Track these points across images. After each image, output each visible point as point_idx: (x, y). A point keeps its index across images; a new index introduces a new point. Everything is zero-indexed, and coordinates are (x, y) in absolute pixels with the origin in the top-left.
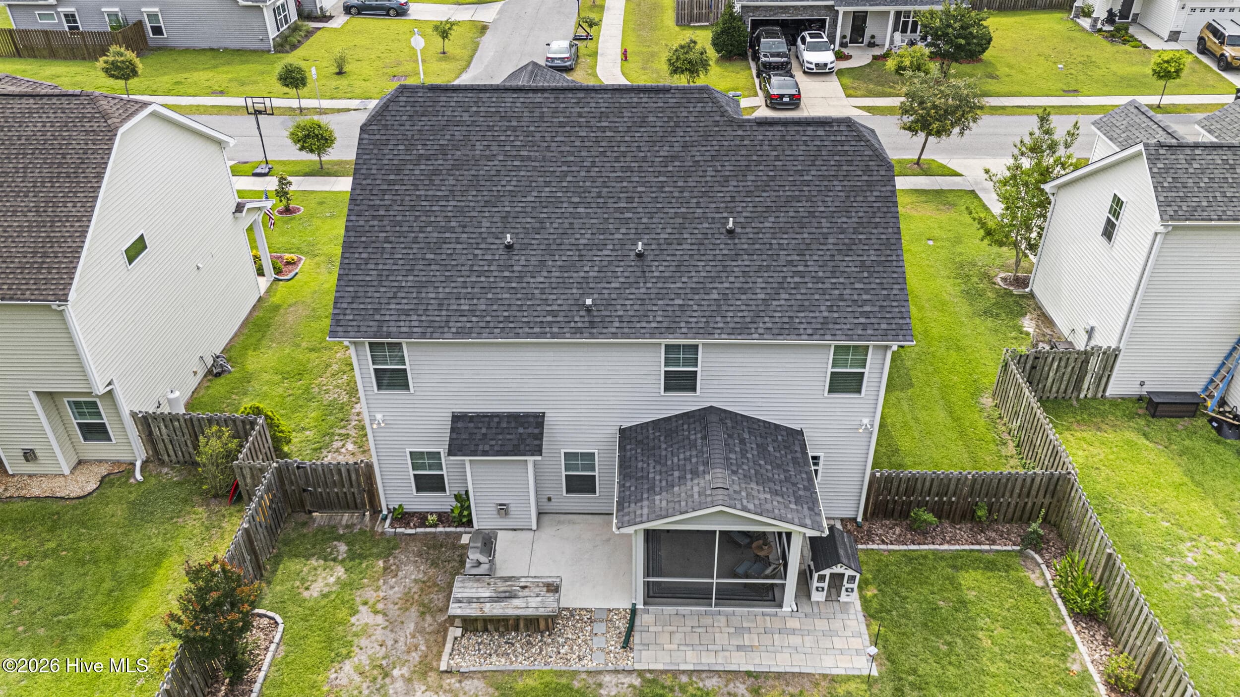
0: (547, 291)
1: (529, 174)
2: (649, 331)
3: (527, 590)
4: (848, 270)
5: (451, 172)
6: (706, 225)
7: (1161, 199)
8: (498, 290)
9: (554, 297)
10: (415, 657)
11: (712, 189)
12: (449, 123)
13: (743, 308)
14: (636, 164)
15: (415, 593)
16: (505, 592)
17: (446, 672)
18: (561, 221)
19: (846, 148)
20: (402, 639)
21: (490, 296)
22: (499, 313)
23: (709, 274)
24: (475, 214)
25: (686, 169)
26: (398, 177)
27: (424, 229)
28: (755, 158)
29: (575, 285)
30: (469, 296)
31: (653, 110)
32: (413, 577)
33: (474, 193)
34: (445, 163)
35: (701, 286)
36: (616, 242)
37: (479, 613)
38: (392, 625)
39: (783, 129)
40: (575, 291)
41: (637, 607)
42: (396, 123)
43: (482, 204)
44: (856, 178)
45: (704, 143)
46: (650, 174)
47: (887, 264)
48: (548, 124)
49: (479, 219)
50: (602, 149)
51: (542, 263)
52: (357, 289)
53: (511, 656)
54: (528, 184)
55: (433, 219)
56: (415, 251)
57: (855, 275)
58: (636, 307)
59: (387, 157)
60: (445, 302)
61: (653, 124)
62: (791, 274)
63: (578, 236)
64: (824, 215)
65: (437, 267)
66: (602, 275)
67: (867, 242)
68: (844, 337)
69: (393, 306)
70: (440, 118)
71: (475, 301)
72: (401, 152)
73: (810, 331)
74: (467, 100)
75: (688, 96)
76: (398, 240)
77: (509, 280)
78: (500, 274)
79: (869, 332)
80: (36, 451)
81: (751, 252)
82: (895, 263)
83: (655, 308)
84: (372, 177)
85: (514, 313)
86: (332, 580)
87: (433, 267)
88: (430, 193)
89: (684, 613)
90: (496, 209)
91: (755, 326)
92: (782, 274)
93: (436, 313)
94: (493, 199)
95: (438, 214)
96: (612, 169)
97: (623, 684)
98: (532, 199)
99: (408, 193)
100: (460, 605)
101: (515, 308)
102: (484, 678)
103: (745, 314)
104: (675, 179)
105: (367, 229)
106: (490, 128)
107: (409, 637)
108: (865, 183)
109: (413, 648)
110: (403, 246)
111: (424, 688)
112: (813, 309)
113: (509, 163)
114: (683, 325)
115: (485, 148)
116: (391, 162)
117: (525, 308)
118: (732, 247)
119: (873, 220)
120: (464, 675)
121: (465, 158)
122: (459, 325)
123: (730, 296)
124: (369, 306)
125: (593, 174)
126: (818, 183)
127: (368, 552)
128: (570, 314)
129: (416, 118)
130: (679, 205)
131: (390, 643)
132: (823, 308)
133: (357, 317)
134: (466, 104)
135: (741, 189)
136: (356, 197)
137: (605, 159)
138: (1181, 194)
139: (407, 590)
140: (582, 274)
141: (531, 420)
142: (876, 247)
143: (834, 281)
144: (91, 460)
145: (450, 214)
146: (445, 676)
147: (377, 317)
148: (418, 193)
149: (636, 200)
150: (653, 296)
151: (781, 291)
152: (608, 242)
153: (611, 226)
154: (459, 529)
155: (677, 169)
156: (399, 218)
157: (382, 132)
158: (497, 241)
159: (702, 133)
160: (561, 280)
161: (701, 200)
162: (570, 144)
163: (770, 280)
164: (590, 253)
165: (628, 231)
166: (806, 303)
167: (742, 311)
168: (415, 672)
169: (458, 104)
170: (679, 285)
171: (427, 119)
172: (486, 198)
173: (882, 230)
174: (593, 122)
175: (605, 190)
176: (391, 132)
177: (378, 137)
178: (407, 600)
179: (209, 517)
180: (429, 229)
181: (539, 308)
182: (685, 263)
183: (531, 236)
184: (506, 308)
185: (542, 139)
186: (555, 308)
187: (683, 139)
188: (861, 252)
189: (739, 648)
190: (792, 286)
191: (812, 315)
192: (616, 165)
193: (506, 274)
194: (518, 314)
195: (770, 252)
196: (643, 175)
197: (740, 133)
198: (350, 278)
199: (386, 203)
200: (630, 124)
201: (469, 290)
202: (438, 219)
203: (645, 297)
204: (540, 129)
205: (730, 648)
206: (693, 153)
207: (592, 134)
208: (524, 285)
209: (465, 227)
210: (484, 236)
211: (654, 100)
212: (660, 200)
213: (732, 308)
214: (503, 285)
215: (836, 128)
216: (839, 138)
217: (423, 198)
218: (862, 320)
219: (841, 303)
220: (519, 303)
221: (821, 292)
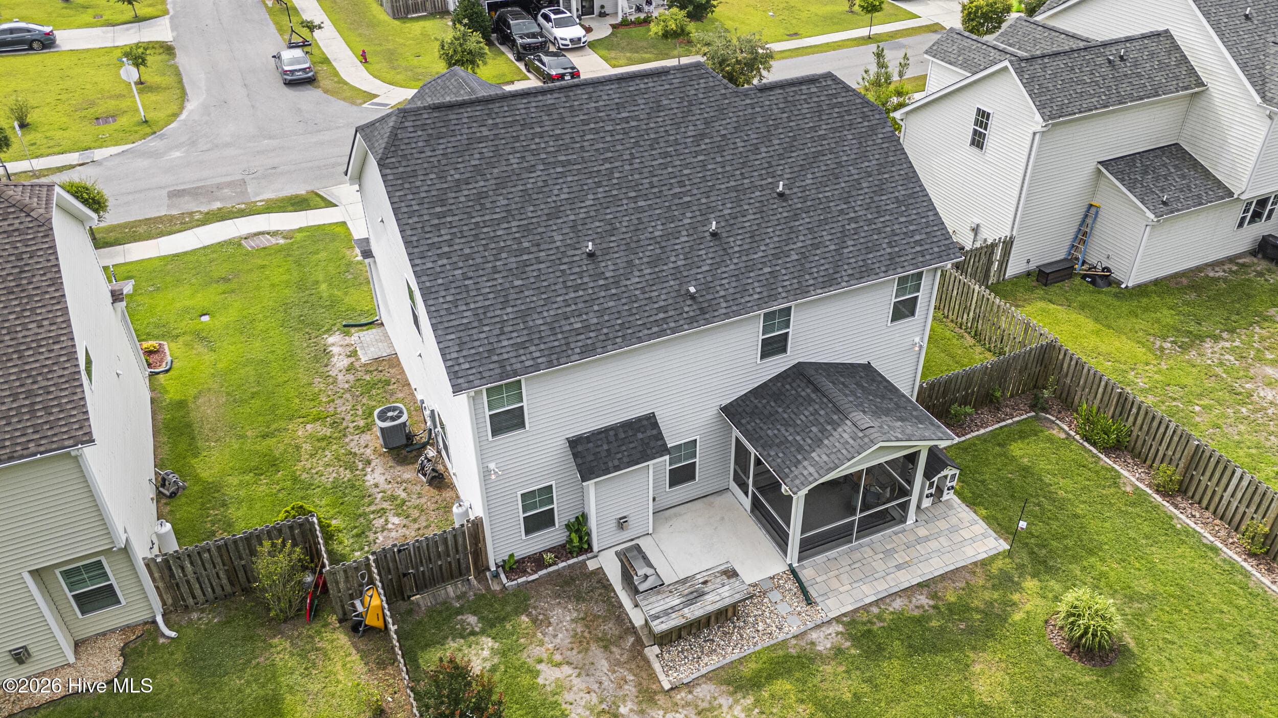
0: (647, 289)
1: (576, 178)
2: (754, 303)
3: (709, 584)
4: (888, 207)
5: (498, 192)
6: (758, 194)
7: (1038, 103)
8: (602, 300)
9: (656, 294)
10: (630, 689)
11: (748, 159)
12: (471, 141)
13: (822, 261)
14: (671, 149)
15: (583, 632)
16: (692, 593)
17: (672, 689)
18: (627, 218)
19: (840, 100)
20: (604, 678)
21: (596, 308)
22: (613, 323)
23: (781, 239)
24: (543, 230)
25: (718, 144)
26: (444, 209)
27: (499, 257)
28: (771, 122)
29: (670, 277)
30: (577, 313)
31: (662, 93)
32: (568, 618)
33: (532, 208)
34: (486, 184)
35: (779, 250)
36: (687, 227)
37: (683, 621)
38: (584, 670)
39: (781, 91)
40: (672, 283)
41: (794, 565)
42: (414, 151)
43: (545, 218)
44: (860, 125)
45: (722, 117)
46: (688, 156)
47: (915, 195)
48: (572, 124)
49: (549, 234)
50: (633, 140)
51: (630, 263)
52: (458, 335)
53: (718, 650)
54: (579, 188)
55: (502, 244)
56: (500, 281)
57: (895, 211)
58: (734, 284)
59: (422, 189)
60: (556, 325)
61: (669, 107)
62: (846, 222)
63: (651, 230)
64: (849, 163)
65: (531, 292)
66: (689, 261)
67: (892, 180)
68: (911, 267)
69: (505, 343)
70: (459, 137)
71: (584, 317)
72: (435, 181)
73: (883, 269)
74: (477, 113)
75: (688, 74)
76: (477, 274)
77: (606, 288)
78: (596, 284)
79: (928, 257)
80: (28, 648)
81: (806, 210)
82: (920, 194)
83: (750, 281)
84: (417, 214)
85: (626, 319)
86: (486, 653)
87: (526, 293)
88: (487, 218)
89: (833, 556)
90: (561, 221)
91: (839, 275)
92: (840, 224)
93: (552, 338)
94: (553, 210)
95: (505, 237)
96: (652, 158)
97: (830, 634)
98: (591, 202)
99: (463, 223)
100: (660, 620)
101: (625, 313)
102: (710, 679)
103: (827, 266)
104: (712, 156)
105: (438, 269)
106: (517, 139)
107: (610, 674)
108: (867, 129)
109: (622, 682)
110: (485, 279)
111: (661, 712)
112: (877, 248)
113: (552, 171)
114: (780, 290)
115: (521, 160)
116: (429, 194)
117: (634, 311)
118: (789, 208)
119: (888, 160)
120: (689, 686)
121: (505, 174)
122: (580, 344)
123: (807, 254)
124: (481, 349)
125: (636, 166)
126: (831, 135)
127: (503, 613)
128: (678, 306)
129: (433, 142)
130: (726, 180)
131: (595, 687)
132: (885, 246)
133: (473, 364)
134: (480, 118)
135: (772, 153)
136: (410, 239)
137: (641, 149)
138: (1049, 97)
139: (572, 633)
140: (671, 265)
141: (645, 423)
142: (901, 182)
143: (882, 219)
144: (91, 637)
145: (517, 235)
146: (673, 693)
147: (495, 358)
148: (473, 220)
149: (687, 183)
150: (743, 270)
151: (846, 239)
152: (680, 229)
153: (676, 213)
154: (581, 558)
155: (709, 146)
156: (467, 251)
157: (404, 164)
158: (579, 252)
159: (716, 108)
160: (654, 276)
161: (743, 171)
162: (601, 140)
163: (833, 231)
164: (669, 243)
165: (694, 214)
166: (870, 245)
167: (823, 265)
168: (641, 702)
169: (471, 120)
170: (760, 254)
171: (444, 141)
172: (546, 211)
173: (899, 167)
174: (614, 114)
175: (655, 179)
176: (413, 162)
177: (401, 170)
178: (580, 642)
179: (292, 644)
180: (504, 255)
181: (647, 308)
182: (757, 233)
183: (607, 239)
184: (616, 316)
185: (573, 140)
186: (662, 303)
187: (702, 117)
188: (891, 190)
189: (899, 567)
190: (853, 232)
191: (878, 254)
192: (653, 152)
193: (601, 282)
194: (631, 319)
195: (821, 207)
196: (682, 157)
197: (748, 101)
198: (446, 325)
199: (446, 238)
200: (648, 111)
201: (574, 307)
202: (509, 243)
203: (737, 272)
204: (566, 131)
205: (892, 570)
206: (718, 128)
207: (618, 127)
208: (623, 289)
209: (538, 245)
210: (562, 249)
211: (659, 83)
212: (709, 178)
213: (813, 265)
214: (603, 294)
215: (824, 83)
216: (830, 92)
217: (482, 225)
218: (918, 249)
219: (896, 238)
220: (626, 307)
221: (876, 232)
